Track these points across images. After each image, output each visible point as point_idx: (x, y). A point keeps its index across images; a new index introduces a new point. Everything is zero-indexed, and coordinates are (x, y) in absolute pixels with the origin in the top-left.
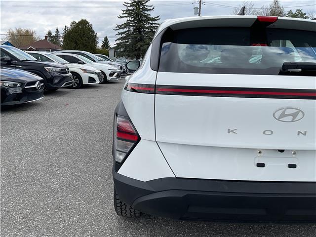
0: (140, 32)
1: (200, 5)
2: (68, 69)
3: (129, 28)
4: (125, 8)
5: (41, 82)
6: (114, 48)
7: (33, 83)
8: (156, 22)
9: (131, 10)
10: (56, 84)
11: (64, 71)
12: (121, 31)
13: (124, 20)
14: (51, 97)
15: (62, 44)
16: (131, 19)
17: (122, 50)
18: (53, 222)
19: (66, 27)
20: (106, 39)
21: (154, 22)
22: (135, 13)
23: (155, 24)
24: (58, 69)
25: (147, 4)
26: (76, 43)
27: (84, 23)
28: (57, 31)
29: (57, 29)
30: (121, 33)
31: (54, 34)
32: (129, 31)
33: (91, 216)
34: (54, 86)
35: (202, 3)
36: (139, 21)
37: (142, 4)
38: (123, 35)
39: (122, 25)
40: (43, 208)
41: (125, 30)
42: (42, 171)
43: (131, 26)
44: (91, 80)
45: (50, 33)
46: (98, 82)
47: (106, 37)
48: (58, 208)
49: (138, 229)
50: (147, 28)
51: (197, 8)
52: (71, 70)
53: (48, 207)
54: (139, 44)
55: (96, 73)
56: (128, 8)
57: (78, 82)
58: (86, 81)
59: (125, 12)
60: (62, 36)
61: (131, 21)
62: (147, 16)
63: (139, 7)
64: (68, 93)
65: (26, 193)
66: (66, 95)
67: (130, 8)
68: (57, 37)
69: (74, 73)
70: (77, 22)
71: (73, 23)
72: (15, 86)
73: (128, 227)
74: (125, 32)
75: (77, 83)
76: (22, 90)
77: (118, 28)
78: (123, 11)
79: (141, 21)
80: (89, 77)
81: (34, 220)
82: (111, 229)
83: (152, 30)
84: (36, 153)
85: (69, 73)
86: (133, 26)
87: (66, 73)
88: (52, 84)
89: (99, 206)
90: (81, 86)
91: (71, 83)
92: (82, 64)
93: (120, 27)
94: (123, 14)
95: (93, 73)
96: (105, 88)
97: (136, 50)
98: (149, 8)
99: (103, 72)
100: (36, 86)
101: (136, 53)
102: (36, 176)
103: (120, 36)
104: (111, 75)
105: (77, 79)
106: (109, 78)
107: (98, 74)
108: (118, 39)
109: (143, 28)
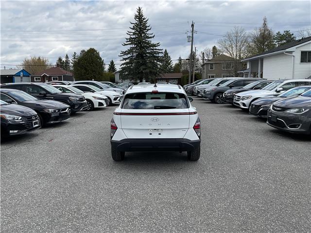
0: (142, 57)
1: (193, 34)
2: (84, 98)
3: (133, 54)
4: (128, 37)
5: (69, 108)
6: (119, 72)
7: (65, 109)
8: (156, 48)
9: (134, 38)
10: (76, 109)
11: (82, 99)
12: (126, 57)
13: (128, 47)
15: (72, 69)
16: (134, 45)
17: (126, 73)
19: (75, 53)
20: (112, 63)
21: (154, 48)
22: (137, 41)
23: (156, 49)
24: (78, 99)
25: (148, 33)
26: (86, 69)
27: (92, 51)
29: (67, 56)
30: (126, 59)
31: (64, 59)
32: (131, 56)
35: (194, 32)
36: (141, 47)
37: (144, 33)
38: (127, 61)
39: (126, 51)
41: (129, 56)
43: (134, 52)
44: (101, 104)
45: (60, 59)
46: (105, 106)
47: (112, 61)
50: (149, 53)
51: (190, 37)
52: (86, 97)
54: (142, 68)
55: (103, 99)
56: (131, 36)
58: (96, 106)
59: (128, 40)
60: (71, 61)
61: (134, 48)
62: (148, 43)
63: (141, 35)
64: (84, 114)
66: (83, 116)
67: (132, 37)
68: (67, 62)
69: (87, 100)
70: (86, 51)
71: (83, 51)
72: (55, 111)
74: (129, 58)
75: (90, 107)
76: (59, 114)
77: (122, 55)
78: (127, 39)
79: (143, 48)
80: (99, 102)
83: (153, 55)
85: (85, 100)
86: (136, 52)
87: (83, 101)
88: (74, 109)
90: (93, 109)
91: (86, 107)
92: (93, 92)
93: (125, 53)
94: (127, 42)
96: (110, 109)
97: (139, 73)
98: (150, 36)
99: (109, 98)
100: (67, 111)
101: (139, 75)
103: (124, 62)
104: (115, 99)
105: (90, 104)
106: (113, 102)
107: (105, 100)
108: (123, 64)
109: (145, 54)
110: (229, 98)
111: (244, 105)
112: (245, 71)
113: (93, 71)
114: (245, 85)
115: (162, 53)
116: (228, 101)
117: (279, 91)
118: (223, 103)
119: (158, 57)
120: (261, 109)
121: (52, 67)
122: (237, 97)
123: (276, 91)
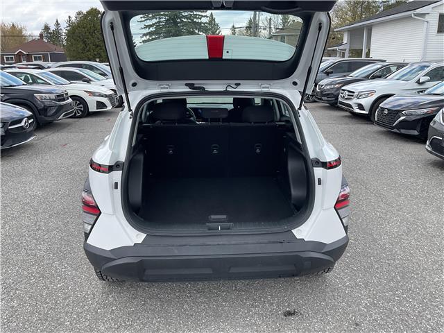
0: (176, 23)
2: (67, 94)
3: (160, 18)
5: (29, 118)
7: (19, 121)
10: (51, 116)
11: (61, 97)
12: (149, 23)
14: (46, 134)
15: (65, 42)
18: (36, 291)
19: (69, 17)
24: (53, 96)
26: (84, 43)
27: (94, 13)
28: (57, 24)
29: (57, 21)
30: (149, 26)
31: (53, 28)
32: (159, 22)
33: (76, 283)
34: (49, 119)
38: (151, 29)
39: (150, 14)
40: (27, 277)
41: (154, 21)
42: (29, 237)
43: (162, 15)
44: (100, 105)
45: (47, 28)
46: (109, 108)
48: (43, 276)
49: (120, 293)
50: (185, 17)
52: (71, 93)
53: (32, 275)
55: (106, 96)
57: (82, 109)
58: (93, 108)
60: (64, 31)
64: (68, 125)
65: (9, 262)
66: (66, 130)
68: (57, 32)
69: (74, 97)
70: (85, 12)
71: (79, 13)
73: (111, 292)
74: (154, 24)
75: (81, 111)
76: (5, 132)
77: (143, 19)
80: (97, 102)
81: (17, 289)
82: (94, 294)
83: (192, 20)
84: (22, 215)
85: (68, 99)
86: (165, 15)
87: (64, 100)
88: (46, 116)
89: (85, 272)
90: (87, 114)
91: (72, 112)
92: (87, 82)
93: (147, 17)
95: (102, 96)
100: (23, 124)
102: (21, 243)
103: (147, 31)
105: (81, 106)
107: (110, 97)
108: (144, 35)
109: (180, 18)
110: (328, 94)
111: (361, 107)
112: (341, 47)
113: (97, 46)
114: (351, 70)
115: (206, 16)
116: (326, 98)
117: (423, 83)
118: (315, 102)
119: (201, 23)
120: (402, 118)
121: (34, 38)
122: (347, 93)
123: (418, 82)
